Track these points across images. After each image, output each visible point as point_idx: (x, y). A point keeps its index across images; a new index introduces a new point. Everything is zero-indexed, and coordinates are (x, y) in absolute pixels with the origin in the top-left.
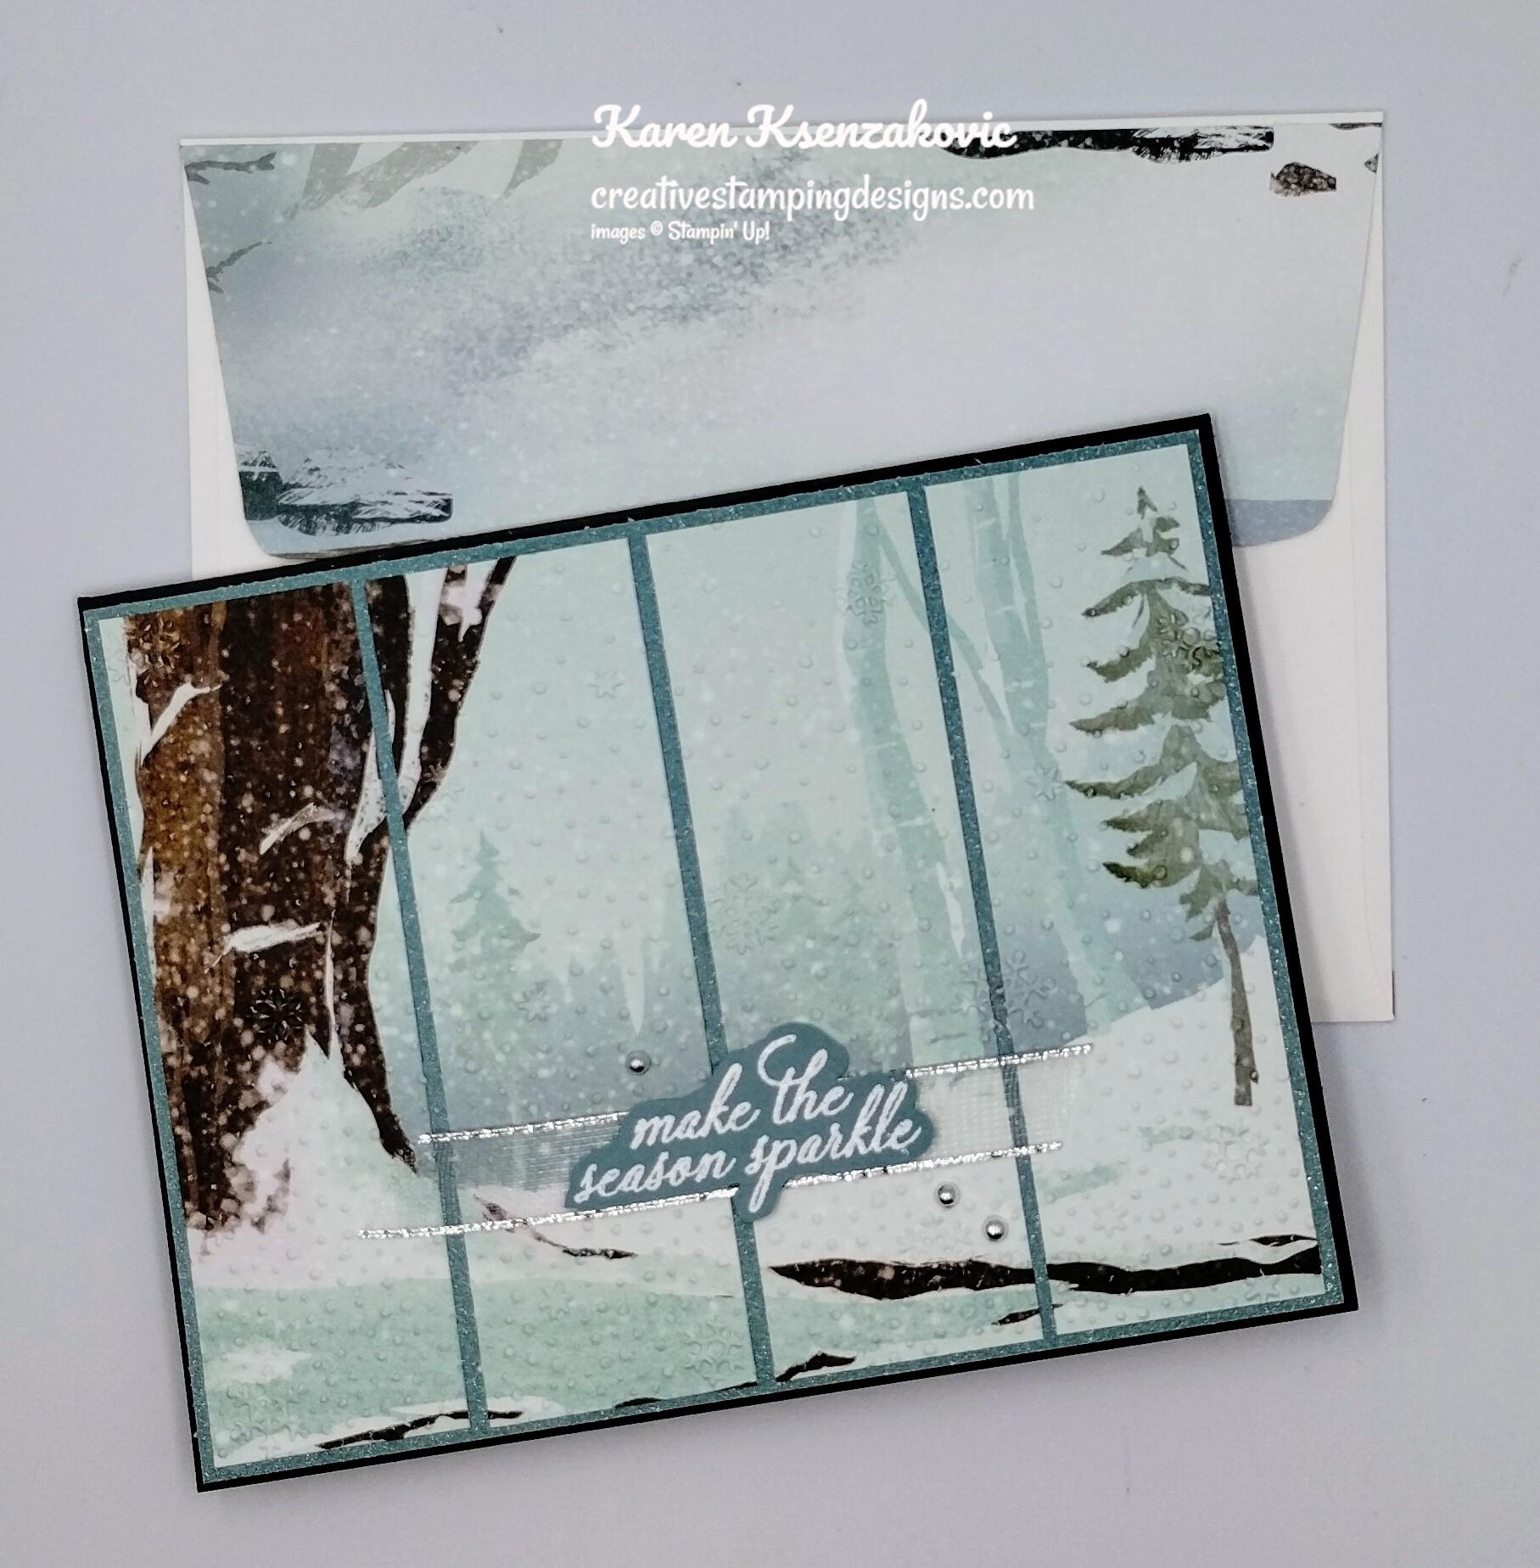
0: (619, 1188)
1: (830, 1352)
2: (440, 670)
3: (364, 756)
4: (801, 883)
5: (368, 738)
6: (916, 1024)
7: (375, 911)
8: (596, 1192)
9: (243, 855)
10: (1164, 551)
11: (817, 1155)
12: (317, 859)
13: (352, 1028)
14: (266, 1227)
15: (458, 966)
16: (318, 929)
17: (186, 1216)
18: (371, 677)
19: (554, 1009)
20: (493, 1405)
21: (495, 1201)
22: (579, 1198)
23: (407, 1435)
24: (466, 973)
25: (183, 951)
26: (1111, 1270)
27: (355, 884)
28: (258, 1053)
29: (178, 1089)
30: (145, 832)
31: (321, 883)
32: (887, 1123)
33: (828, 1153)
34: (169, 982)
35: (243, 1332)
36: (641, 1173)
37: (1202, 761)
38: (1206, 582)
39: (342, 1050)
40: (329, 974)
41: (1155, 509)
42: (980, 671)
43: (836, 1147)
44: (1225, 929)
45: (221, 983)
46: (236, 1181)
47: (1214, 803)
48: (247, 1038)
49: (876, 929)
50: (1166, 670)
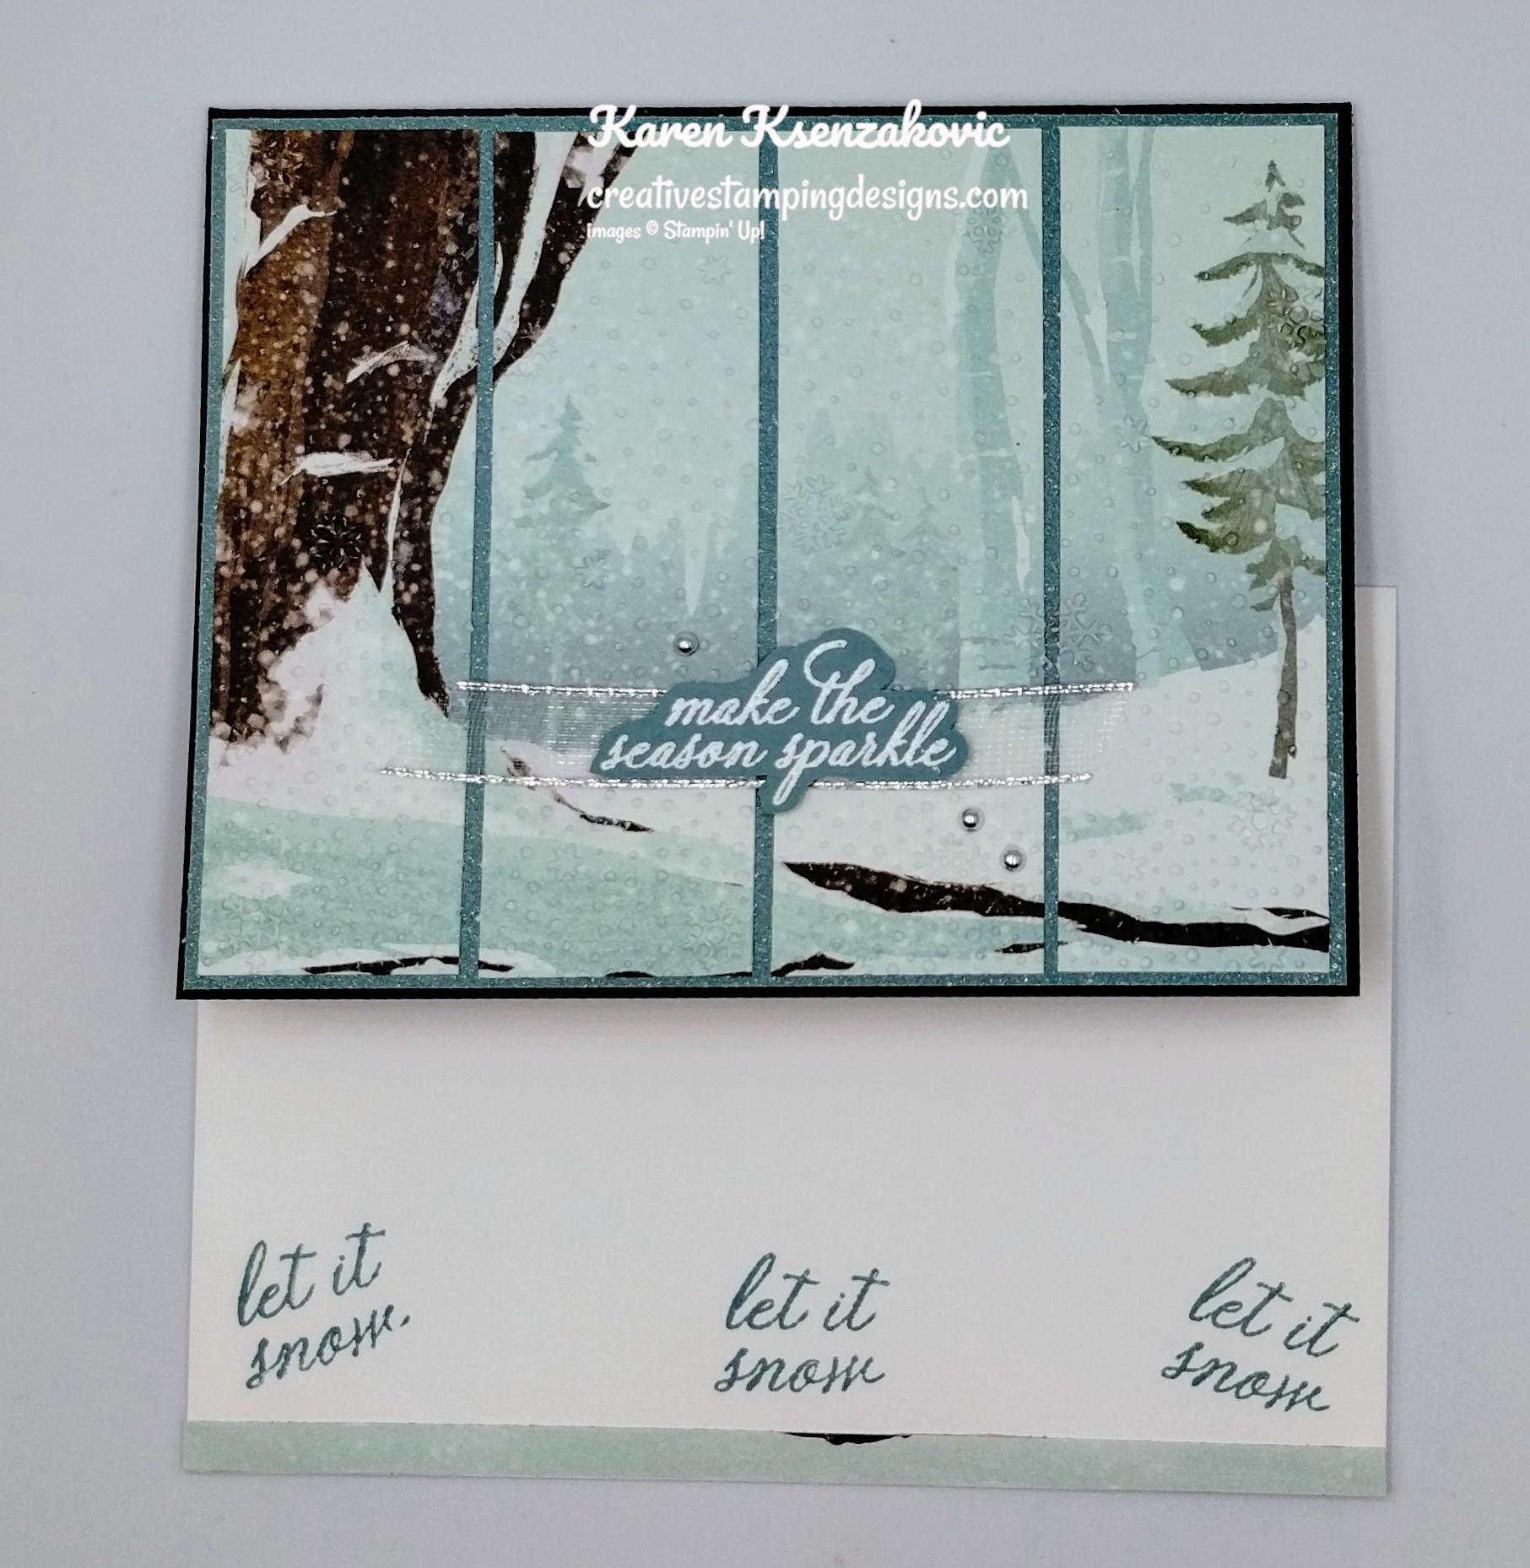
0: (646, 762)
1: (830, 955)
2: (554, 230)
3: (465, 304)
4: (876, 494)
5: (473, 286)
6: (967, 649)
7: (451, 456)
8: (624, 761)
9: (329, 381)
10: (1286, 226)
11: (848, 760)
12: (403, 396)
13: (408, 566)
14: (289, 747)
15: (524, 523)
16: (390, 465)
17: (212, 724)
18: (485, 227)
19: (612, 578)
20: (485, 955)
21: (522, 757)
22: (605, 766)
23: (395, 972)
24: (530, 530)
25: (254, 465)
26: (1120, 916)
27: (435, 426)
28: (311, 576)
29: (225, 599)
30: (236, 343)
31: (402, 420)
32: (923, 740)
33: (860, 760)
34: (234, 493)
35: (248, 846)
36: (671, 750)
37: (1291, 437)
38: (1322, 264)
39: (395, 587)
40: (395, 510)
41: (1283, 184)
42: (1087, 317)
43: (868, 755)
44: (1286, 604)
45: (286, 502)
46: (267, 698)
47: (1295, 480)
48: (303, 560)
49: (943, 551)
50: (1269, 343)
